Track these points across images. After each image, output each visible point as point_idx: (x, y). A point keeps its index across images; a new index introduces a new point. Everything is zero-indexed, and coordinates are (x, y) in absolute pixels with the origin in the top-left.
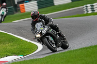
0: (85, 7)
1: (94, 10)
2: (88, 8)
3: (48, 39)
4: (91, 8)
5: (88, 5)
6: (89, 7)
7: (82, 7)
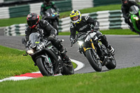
2: (12, 30)
3: (43, 59)
5: (11, 26)
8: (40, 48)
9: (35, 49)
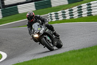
0: (50, 15)
1: (59, 18)
2: (52, 16)
4: (55, 16)
5: (52, 13)
6: (54, 15)
7: (47, 15)
8: (42, 32)
9: (39, 33)
